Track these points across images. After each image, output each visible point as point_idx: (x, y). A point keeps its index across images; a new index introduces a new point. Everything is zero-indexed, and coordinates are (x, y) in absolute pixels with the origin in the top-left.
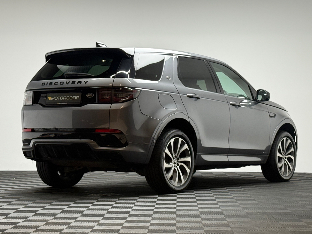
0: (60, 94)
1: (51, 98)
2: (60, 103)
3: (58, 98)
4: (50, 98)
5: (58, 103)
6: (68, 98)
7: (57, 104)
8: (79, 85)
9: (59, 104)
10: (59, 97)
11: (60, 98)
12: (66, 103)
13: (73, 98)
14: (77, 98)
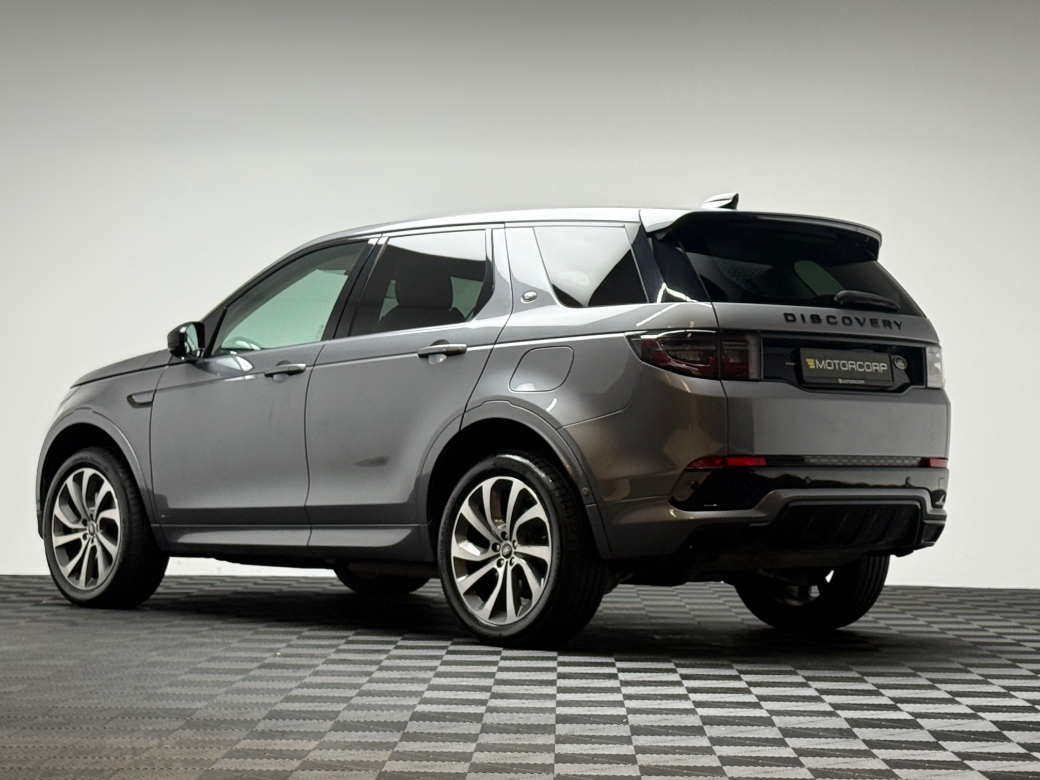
0: (836, 352)
1: (815, 363)
2: (846, 381)
3: (835, 364)
4: (811, 363)
5: (840, 381)
6: (861, 366)
7: (839, 384)
8: (888, 332)
9: (844, 384)
10: (837, 362)
11: (839, 364)
12: (862, 382)
13: (874, 368)
14: (881, 368)
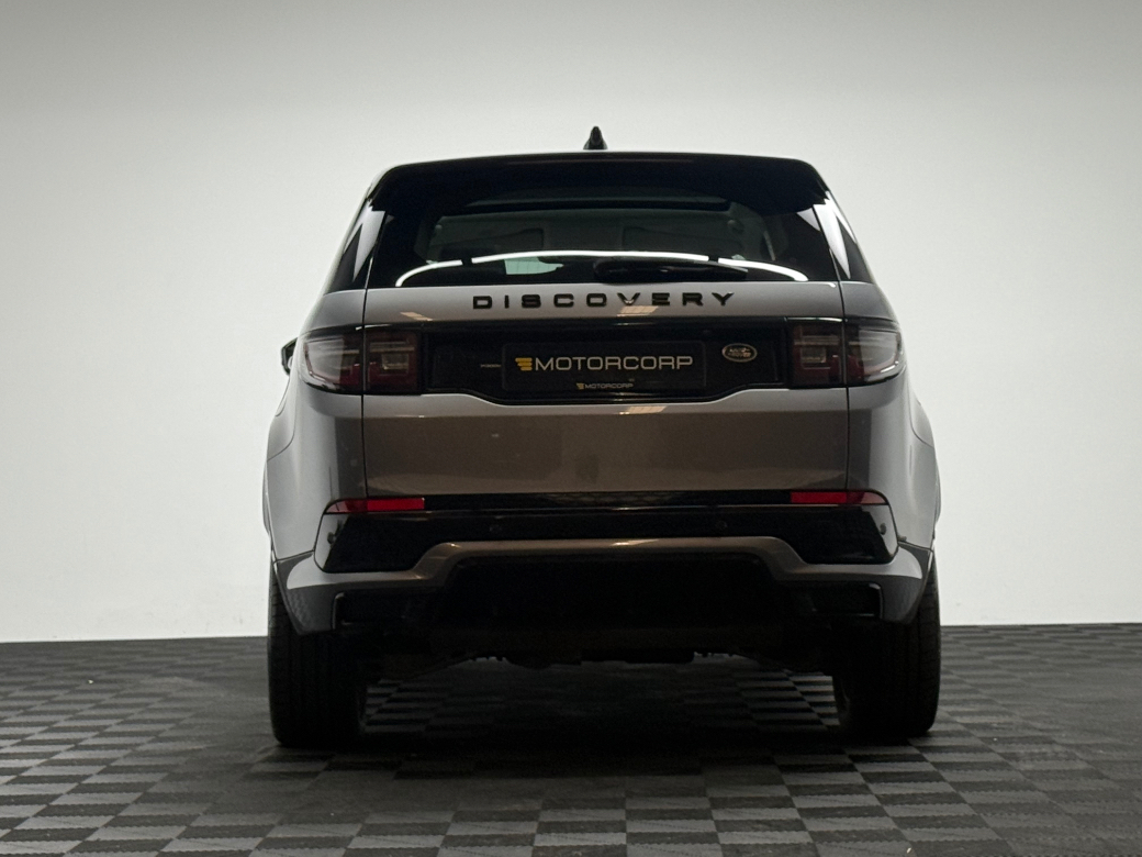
0: (581, 345)
1: (534, 362)
2: (590, 386)
3: (575, 363)
4: (525, 364)
5: (581, 386)
6: (630, 363)
7: (578, 390)
8: (692, 309)
9: (585, 390)
10: (579, 359)
11: (584, 363)
12: (628, 386)
14: (679, 364)
